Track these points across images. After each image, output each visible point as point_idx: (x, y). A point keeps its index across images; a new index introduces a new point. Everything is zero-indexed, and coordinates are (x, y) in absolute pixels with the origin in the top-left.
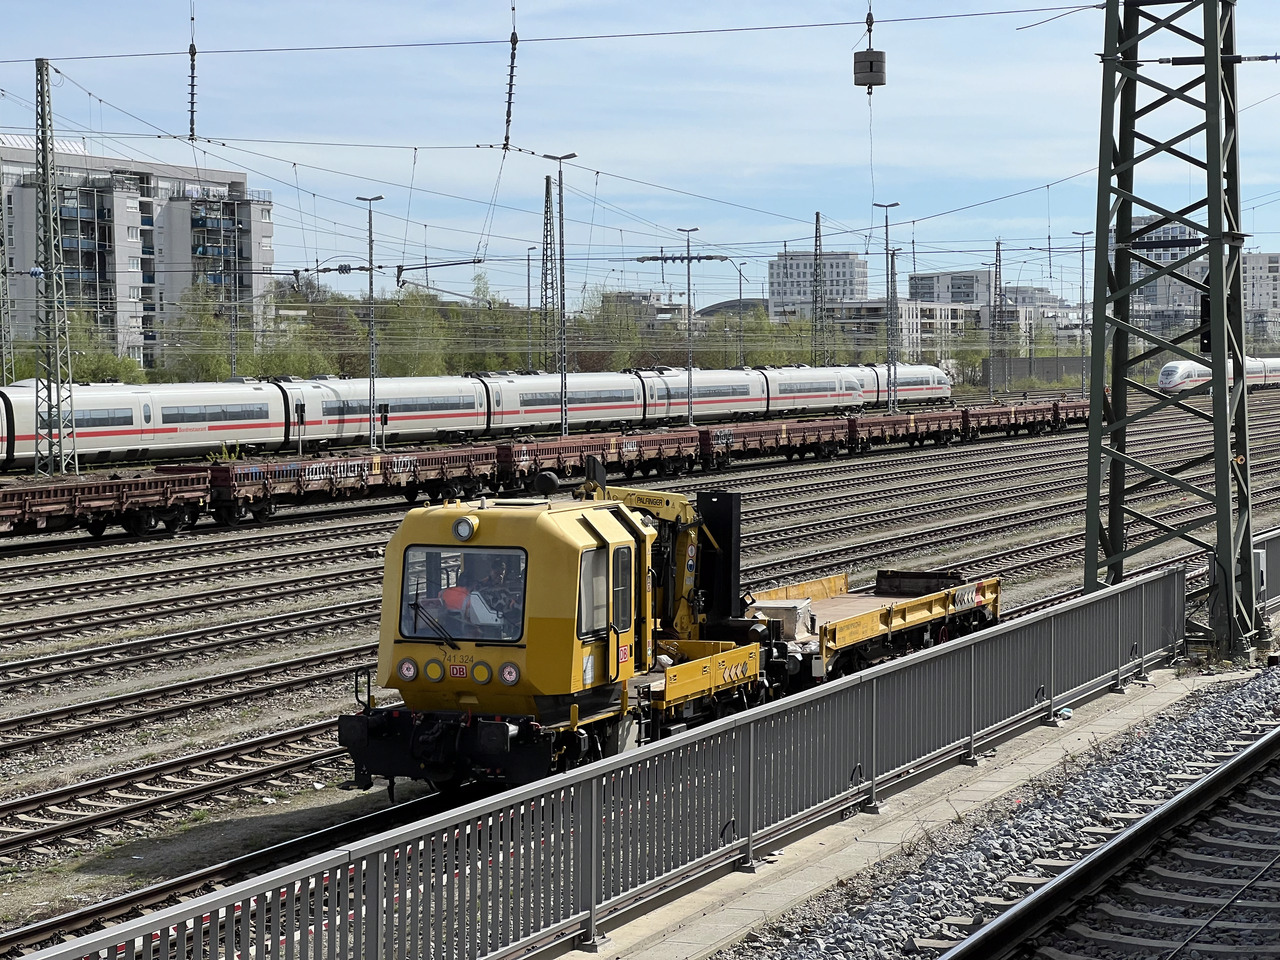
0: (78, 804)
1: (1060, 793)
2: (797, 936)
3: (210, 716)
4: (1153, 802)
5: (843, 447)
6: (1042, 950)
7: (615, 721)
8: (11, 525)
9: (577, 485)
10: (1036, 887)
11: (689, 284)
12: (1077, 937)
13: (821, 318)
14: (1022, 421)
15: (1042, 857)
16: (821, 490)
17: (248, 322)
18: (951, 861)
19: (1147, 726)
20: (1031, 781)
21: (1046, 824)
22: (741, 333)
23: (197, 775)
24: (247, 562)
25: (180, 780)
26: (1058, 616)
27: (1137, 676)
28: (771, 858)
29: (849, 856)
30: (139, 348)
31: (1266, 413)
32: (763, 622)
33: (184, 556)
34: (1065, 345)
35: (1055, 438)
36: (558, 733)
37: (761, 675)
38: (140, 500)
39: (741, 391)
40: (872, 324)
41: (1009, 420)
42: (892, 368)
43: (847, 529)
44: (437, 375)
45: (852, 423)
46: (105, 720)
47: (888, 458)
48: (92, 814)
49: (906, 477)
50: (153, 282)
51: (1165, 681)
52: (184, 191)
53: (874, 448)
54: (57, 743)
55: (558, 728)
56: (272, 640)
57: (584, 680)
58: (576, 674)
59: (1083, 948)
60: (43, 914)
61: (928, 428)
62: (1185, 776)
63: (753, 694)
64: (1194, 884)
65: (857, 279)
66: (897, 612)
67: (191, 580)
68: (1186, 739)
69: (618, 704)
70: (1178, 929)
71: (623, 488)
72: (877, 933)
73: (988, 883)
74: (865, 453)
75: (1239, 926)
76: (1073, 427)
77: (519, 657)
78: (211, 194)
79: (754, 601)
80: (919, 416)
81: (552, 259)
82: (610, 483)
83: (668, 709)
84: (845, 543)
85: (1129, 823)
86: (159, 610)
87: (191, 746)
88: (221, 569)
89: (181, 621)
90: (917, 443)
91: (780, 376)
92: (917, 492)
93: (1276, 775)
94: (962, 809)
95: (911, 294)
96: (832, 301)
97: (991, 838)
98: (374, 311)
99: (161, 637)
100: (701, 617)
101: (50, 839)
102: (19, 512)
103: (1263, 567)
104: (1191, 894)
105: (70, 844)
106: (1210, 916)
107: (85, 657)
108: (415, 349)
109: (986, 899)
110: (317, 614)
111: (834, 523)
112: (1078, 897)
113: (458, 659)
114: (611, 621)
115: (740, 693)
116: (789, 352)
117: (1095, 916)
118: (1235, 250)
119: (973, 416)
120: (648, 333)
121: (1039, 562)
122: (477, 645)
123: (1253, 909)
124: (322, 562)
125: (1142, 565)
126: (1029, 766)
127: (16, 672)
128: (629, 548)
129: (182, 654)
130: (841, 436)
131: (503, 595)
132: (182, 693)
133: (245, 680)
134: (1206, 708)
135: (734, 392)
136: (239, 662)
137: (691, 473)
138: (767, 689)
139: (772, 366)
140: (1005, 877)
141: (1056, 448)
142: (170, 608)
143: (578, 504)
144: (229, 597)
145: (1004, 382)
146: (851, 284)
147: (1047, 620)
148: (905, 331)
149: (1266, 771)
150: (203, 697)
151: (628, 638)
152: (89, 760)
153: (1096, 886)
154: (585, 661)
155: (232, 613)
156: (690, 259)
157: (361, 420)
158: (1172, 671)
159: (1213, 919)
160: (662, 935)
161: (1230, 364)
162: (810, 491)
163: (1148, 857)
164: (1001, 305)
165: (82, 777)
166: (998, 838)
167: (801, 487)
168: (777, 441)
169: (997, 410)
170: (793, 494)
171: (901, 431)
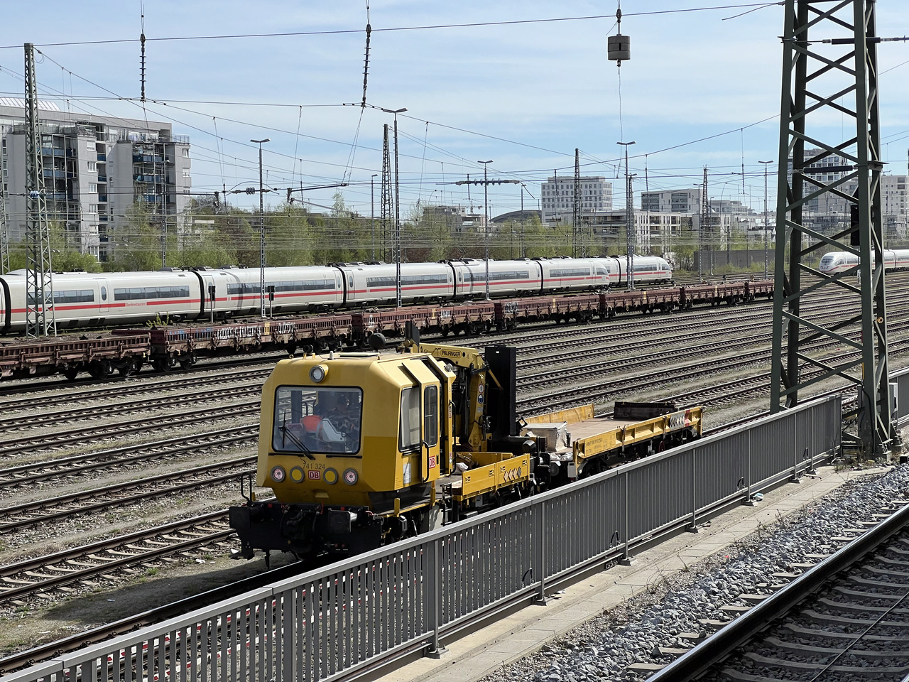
0: (67, 564)
1: (757, 550)
2: (577, 648)
3: (156, 504)
4: (822, 556)
5: (596, 314)
6: (747, 655)
7: (426, 510)
8: (11, 372)
9: (399, 343)
10: (742, 613)
11: (486, 200)
12: (771, 646)
13: (579, 223)
14: (722, 295)
15: (746, 593)
16: (581, 344)
17: (173, 228)
18: (683, 596)
19: (816, 505)
20: (735, 543)
21: (748, 571)
22: (523, 234)
23: (149, 544)
24: (177, 397)
25: (137, 547)
26: (753, 429)
27: (808, 471)
28: (557, 596)
29: (611, 594)
30: (96, 247)
31: (896, 289)
32: (532, 439)
33: (133, 393)
34: (752, 242)
35: (746, 307)
36: (386, 519)
37: (531, 476)
38: (102, 354)
39: (523, 276)
40: (615, 227)
41: (713, 295)
42: (630, 258)
43: (600, 372)
44: (307, 265)
45: (602, 298)
46: (83, 507)
47: (627, 322)
48: (77, 571)
49: (641, 335)
50: (106, 201)
51: (828, 475)
52: (127, 136)
53: (617, 315)
54: (50, 522)
55: (386, 515)
56: (197, 451)
57: (404, 481)
58: (398, 477)
59: (775, 653)
60: (47, 639)
61: (656, 300)
62: (843, 538)
63: (526, 489)
64: (850, 610)
65: (604, 196)
66: (628, 431)
67: (139, 409)
68: (843, 513)
69: (428, 498)
70: (841, 640)
71: (434, 345)
72: (633, 643)
73: (709, 611)
74: (611, 319)
75: (883, 638)
76: (758, 299)
77: (357, 464)
78: (147, 138)
79: (526, 424)
80: (650, 292)
81: (390, 182)
82: (423, 341)
83: (465, 501)
84: (599, 381)
85: (805, 569)
86: (117, 430)
87: (144, 524)
88: (159, 402)
89: (133, 438)
90: (648, 311)
91: (550, 265)
92: (649, 346)
93: (907, 537)
94: (688, 562)
95: (643, 206)
96: (587, 211)
97: (710, 580)
98: (262, 220)
99: (119, 449)
100: (488, 436)
101: (49, 588)
102: (17, 362)
103: (896, 395)
104: (849, 617)
105: (63, 592)
106: (863, 632)
107: (67, 463)
108: (292, 247)
109: (708, 621)
110: (228, 433)
111: (590, 367)
112: (771, 619)
113: (314, 466)
114: (423, 438)
115: (516, 490)
116: (557, 248)
117: (783, 632)
118: (876, 174)
119: (688, 292)
120: (457, 235)
121: (736, 394)
122: (327, 456)
123: (892, 627)
124: (230, 396)
125: (810, 395)
126: (735, 533)
127: (19, 474)
128: (436, 387)
129: (134, 461)
130: (594, 306)
131: (346, 421)
132: (136, 488)
133: (179, 479)
134: (857, 492)
135: (518, 276)
136: (175, 466)
137: (488, 333)
138: (535, 487)
139: (546, 258)
140: (720, 606)
141: (747, 314)
142: (124, 429)
143: (399, 356)
144: (166, 422)
145: (710, 268)
146: (600, 199)
147: (745, 432)
148: (639, 232)
149: (900, 535)
150: (151, 491)
151: (435, 451)
152: (73, 534)
153: (784, 612)
154: (404, 468)
155: (168, 432)
156: (487, 183)
157: (254, 297)
158: (832, 467)
159: (865, 634)
160: (484, 647)
161: (873, 253)
162: (573, 345)
163: (819, 593)
164: (707, 214)
165: (69, 546)
166: (715, 580)
167: (567, 342)
168: (549, 311)
169: (705, 288)
170: (561, 347)
171: (637, 303)
